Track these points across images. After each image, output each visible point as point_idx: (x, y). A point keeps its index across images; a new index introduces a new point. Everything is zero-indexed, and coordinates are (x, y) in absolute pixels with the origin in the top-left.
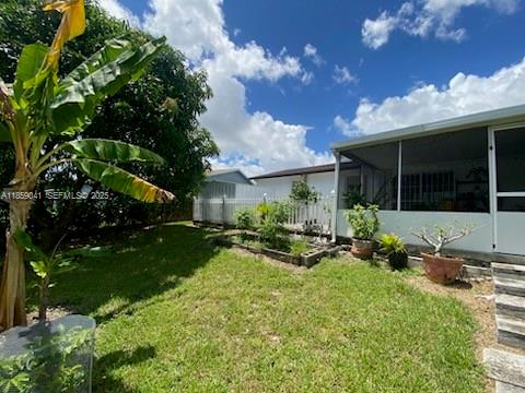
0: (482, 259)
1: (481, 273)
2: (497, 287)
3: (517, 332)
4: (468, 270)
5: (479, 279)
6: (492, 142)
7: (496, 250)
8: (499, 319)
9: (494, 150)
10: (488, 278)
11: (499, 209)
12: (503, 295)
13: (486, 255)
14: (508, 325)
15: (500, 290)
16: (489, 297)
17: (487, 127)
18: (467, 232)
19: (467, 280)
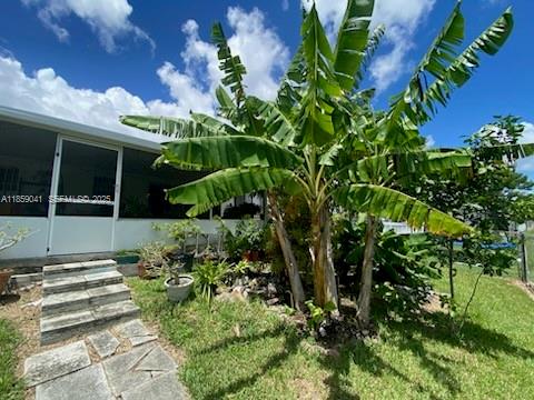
0: (34, 265)
1: (33, 280)
2: (45, 290)
3: (60, 327)
4: (18, 280)
5: (29, 287)
6: (59, 149)
7: (49, 253)
8: (43, 321)
9: (59, 158)
10: (38, 283)
11: (57, 214)
12: (50, 297)
13: (39, 260)
14: (52, 324)
15: (48, 292)
16: (36, 304)
17: (57, 133)
18: (20, 239)
19: (15, 292)
